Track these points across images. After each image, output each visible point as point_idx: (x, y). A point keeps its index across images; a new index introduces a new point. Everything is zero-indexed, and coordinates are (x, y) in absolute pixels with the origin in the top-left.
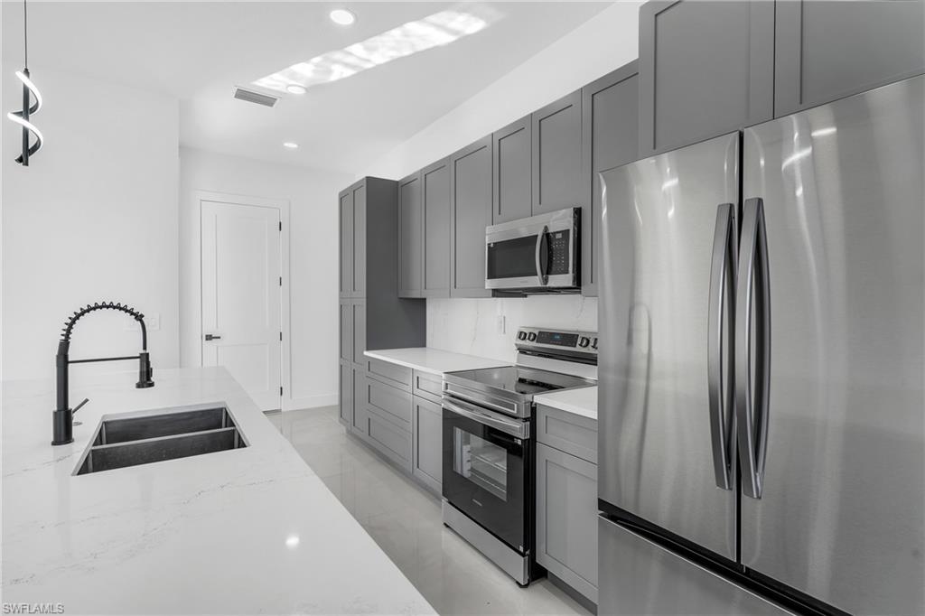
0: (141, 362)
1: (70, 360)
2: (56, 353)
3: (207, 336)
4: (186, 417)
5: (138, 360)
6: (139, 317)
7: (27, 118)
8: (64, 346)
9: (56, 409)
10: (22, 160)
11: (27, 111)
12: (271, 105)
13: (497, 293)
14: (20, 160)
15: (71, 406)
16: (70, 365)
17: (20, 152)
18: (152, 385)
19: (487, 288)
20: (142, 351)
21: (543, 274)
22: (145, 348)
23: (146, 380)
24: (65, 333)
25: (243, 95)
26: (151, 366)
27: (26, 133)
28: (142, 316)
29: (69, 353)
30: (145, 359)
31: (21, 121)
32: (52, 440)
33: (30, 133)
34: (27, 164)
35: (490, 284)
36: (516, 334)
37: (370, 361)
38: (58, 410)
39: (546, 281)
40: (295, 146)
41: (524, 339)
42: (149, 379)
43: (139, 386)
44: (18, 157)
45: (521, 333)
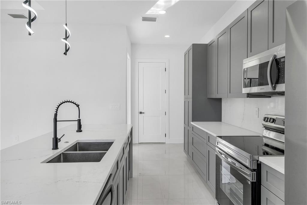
0: (78, 122)
1: (57, 120)
2: (54, 118)
3: (140, 112)
4: (103, 144)
5: (77, 121)
6: (78, 106)
7: (66, 40)
8: (56, 115)
9: (53, 137)
10: (65, 54)
11: (66, 38)
12: (155, 21)
13: (250, 95)
14: (64, 54)
15: (59, 136)
16: (57, 122)
17: (64, 51)
18: (81, 131)
19: (243, 93)
20: (78, 119)
21: (272, 84)
22: (79, 117)
23: (79, 130)
24: (56, 111)
25: (145, 19)
26: (81, 124)
27: (66, 45)
28: (79, 105)
29: (57, 118)
30: (79, 121)
31: (64, 41)
32: (52, 148)
33: (67, 45)
34: (66, 55)
35: (245, 91)
36: (263, 118)
37: (193, 127)
38: (54, 138)
39: (274, 88)
40: (169, 36)
41: (267, 121)
42: (80, 129)
43: (77, 131)
44: (64, 53)
45: (265, 118)
